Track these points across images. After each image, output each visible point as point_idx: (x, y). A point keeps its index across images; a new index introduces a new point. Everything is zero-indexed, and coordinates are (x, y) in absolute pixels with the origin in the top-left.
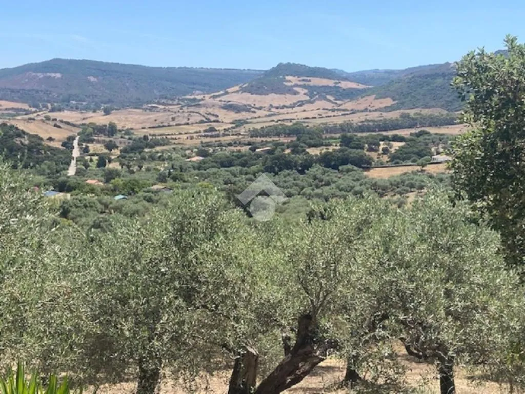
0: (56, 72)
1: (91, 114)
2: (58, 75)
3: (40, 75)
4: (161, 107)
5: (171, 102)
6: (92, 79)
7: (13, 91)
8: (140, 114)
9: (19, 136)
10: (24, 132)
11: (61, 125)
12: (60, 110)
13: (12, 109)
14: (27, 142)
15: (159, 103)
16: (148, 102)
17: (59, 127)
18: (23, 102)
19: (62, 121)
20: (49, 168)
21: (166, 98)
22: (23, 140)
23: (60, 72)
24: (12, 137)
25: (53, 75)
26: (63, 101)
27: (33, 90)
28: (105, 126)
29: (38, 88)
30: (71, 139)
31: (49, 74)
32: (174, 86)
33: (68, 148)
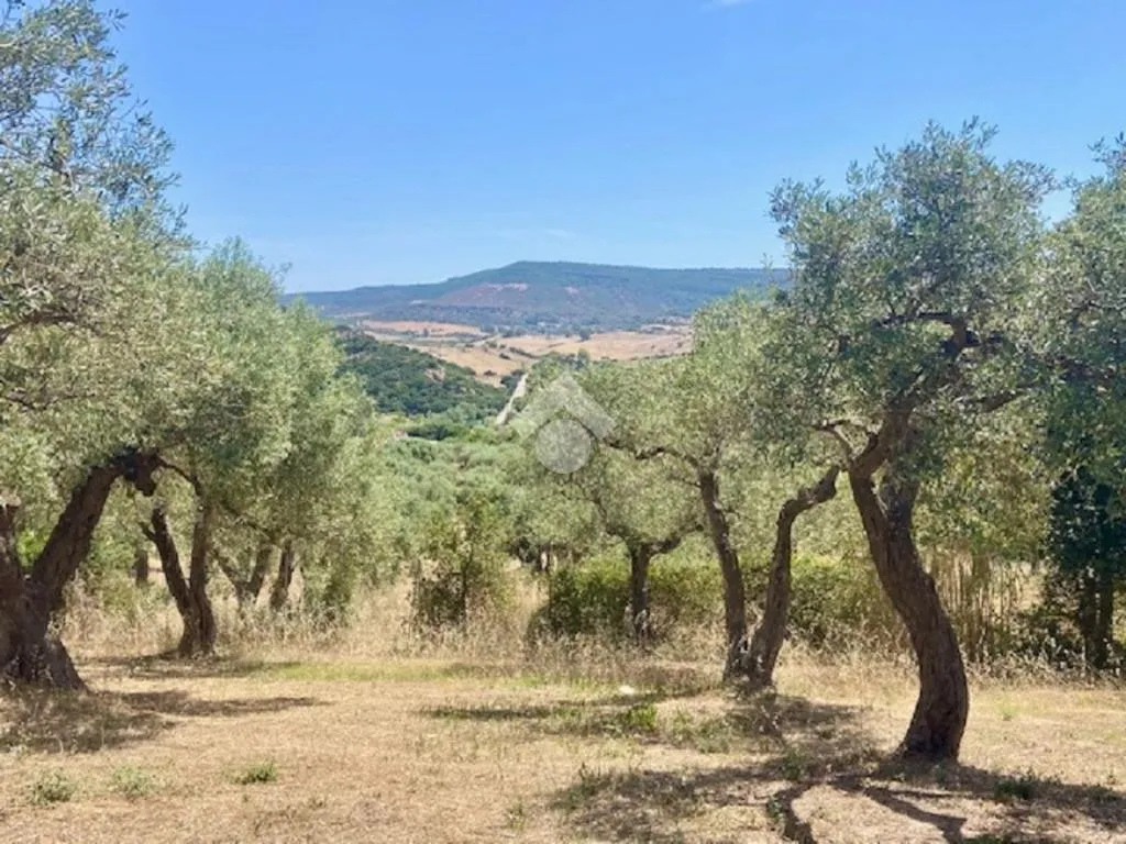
0: (520, 282)
1: (562, 339)
2: (524, 286)
3: (499, 287)
4: (668, 328)
5: (682, 320)
6: (571, 290)
7: (459, 310)
8: (632, 338)
9: (432, 366)
10: (441, 362)
11: (510, 355)
12: (519, 334)
13: (456, 334)
14: (442, 376)
15: (664, 322)
16: (649, 322)
17: (506, 358)
18: (473, 325)
19: (512, 350)
20: (467, 412)
21: (675, 315)
22: (437, 373)
23: (527, 282)
24: (423, 368)
25: (516, 286)
26: (528, 322)
27: (487, 308)
28: (573, 356)
29: (496, 306)
30: (519, 373)
31: (511, 285)
32: (692, 298)
33: (508, 386)
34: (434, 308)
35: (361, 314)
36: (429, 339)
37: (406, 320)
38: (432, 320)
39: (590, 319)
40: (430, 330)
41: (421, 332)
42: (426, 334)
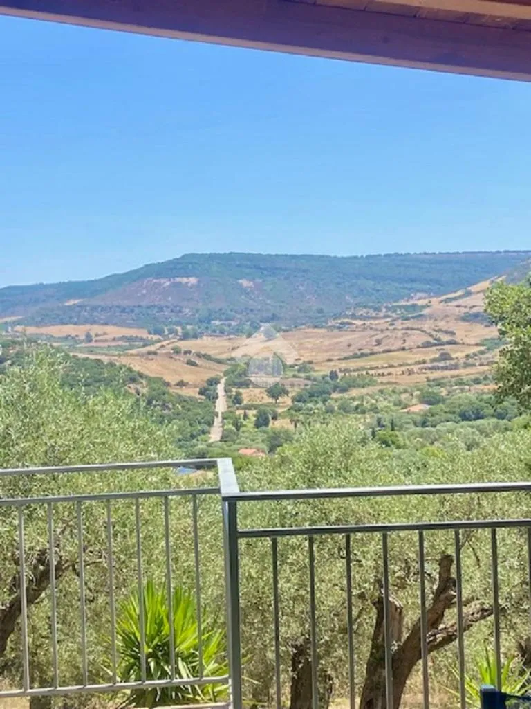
0: (188, 277)
1: (243, 340)
2: (193, 280)
3: (166, 282)
4: (359, 322)
5: (373, 314)
6: (245, 283)
7: (123, 311)
8: (323, 336)
9: (133, 380)
10: (141, 375)
11: (198, 361)
12: (195, 336)
13: (123, 338)
14: (145, 390)
15: (354, 317)
16: (336, 316)
17: (194, 364)
18: (139, 327)
19: (199, 355)
20: (180, 431)
21: (364, 307)
22: (139, 387)
23: (195, 276)
25: (184, 280)
26: (201, 321)
27: (154, 306)
29: (163, 303)
30: (214, 382)
31: (178, 280)
32: (379, 287)
33: (208, 397)
34: (94, 308)
35: (9, 319)
36: (93, 344)
37: (63, 323)
38: (94, 322)
39: (270, 315)
40: (92, 334)
41: (83, 337)
42: (89, 338)
